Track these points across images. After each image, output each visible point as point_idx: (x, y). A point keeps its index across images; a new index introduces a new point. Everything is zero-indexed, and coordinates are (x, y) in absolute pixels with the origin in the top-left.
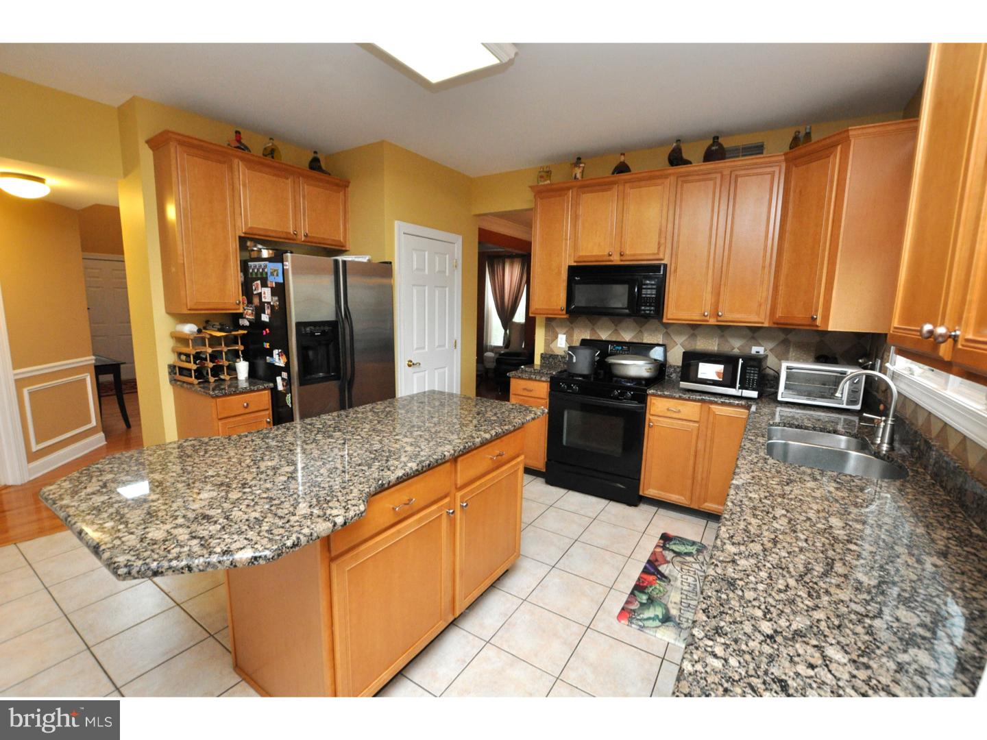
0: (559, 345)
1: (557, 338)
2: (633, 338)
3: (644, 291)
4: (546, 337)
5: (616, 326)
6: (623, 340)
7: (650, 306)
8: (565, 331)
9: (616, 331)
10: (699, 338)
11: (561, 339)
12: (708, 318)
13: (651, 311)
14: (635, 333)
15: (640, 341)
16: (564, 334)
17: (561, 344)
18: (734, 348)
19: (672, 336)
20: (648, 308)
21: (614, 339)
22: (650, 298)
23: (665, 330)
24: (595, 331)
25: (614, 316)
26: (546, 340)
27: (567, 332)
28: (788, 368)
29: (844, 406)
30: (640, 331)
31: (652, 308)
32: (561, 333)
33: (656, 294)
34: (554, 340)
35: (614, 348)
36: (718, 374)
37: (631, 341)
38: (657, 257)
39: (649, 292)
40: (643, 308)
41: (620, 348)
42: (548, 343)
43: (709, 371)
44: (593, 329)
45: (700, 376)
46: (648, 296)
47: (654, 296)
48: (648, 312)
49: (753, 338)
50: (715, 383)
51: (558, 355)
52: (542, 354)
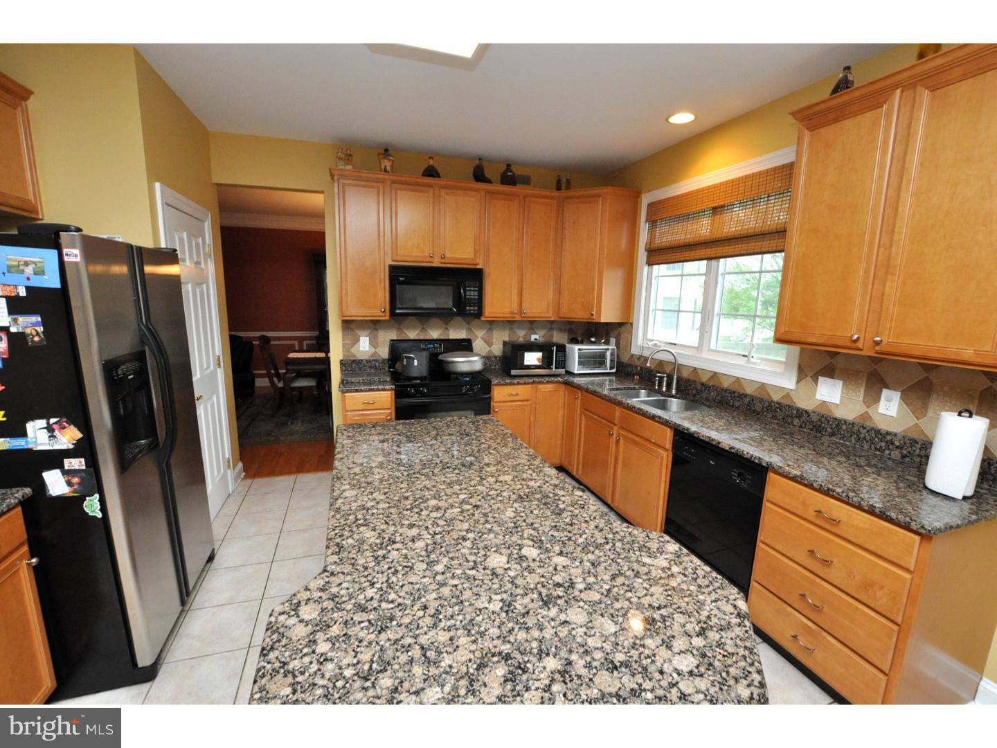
0: (361, 349)
1: (358, 340)
2: (440, 335)
3: (468, 293)
4: (343, 341)
5: (423, 325)
6: (431, 338)
7: (474, 306)
8: (367, 332)
9: (423, 329)
10: (495, 331)
11: (364, 341)
12: (516, 315)
13: (474, 310)
14: (442, 330)
15: (447, 338)
16: (366, 336)
17: (364, 348)
18: (519, 337)
19: (474, 330)
20: (472, 308)
21: (422, 338)
22: (473, 299)
23: (467, 326)
24: (402, 331)
25: (443, 316)
26: (344, 345)
27: (370, 333)
28: (579, 349)
29: (608, 371)
30: (446, 328)
31: (476, 308)
32: (363, 336)
33: (478, 296)
34: (355, 344)
35: (426, 346)
36: (538, 360)
37: (438, 338)
38: (474, 262)
39: (472, 294)
40: (468, 308)
41: (432, 346)
42: (346, 348)
43: (532, 358)
44: (399, 329)
45: (526, 362)
46: (472, 297)
47: (476, 297)
48: (472, 312)
49: (532, 329)
50: (536, 367)
51: (362, 360)
52: (341, 360)
